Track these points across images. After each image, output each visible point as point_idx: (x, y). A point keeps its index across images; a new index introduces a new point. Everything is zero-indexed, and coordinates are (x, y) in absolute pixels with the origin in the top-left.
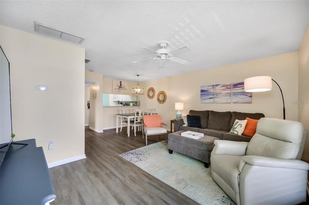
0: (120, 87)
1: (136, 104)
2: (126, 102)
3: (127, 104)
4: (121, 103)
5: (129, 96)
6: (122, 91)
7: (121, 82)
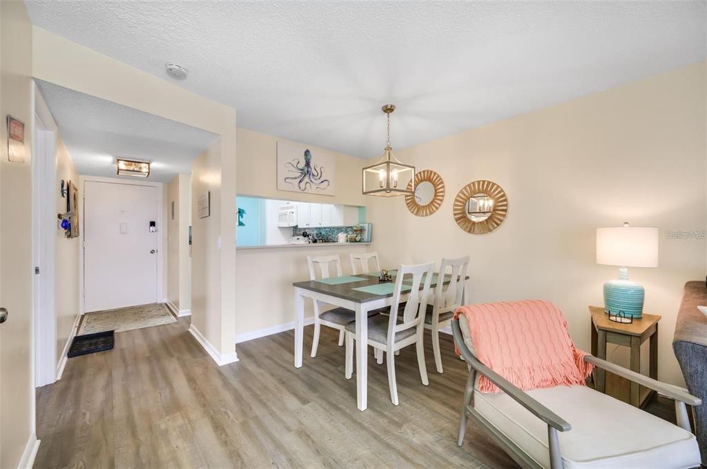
0: (306, 171)
1: (358, 236)
2: (320, 228)
3: (322, 237)
4: (305, 235)
5: (333, 206)
6: (312, 189)
7: (307, 153)
